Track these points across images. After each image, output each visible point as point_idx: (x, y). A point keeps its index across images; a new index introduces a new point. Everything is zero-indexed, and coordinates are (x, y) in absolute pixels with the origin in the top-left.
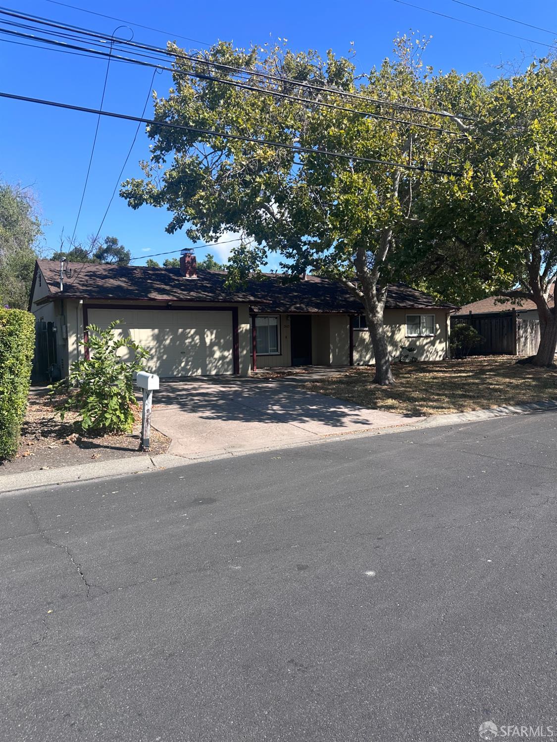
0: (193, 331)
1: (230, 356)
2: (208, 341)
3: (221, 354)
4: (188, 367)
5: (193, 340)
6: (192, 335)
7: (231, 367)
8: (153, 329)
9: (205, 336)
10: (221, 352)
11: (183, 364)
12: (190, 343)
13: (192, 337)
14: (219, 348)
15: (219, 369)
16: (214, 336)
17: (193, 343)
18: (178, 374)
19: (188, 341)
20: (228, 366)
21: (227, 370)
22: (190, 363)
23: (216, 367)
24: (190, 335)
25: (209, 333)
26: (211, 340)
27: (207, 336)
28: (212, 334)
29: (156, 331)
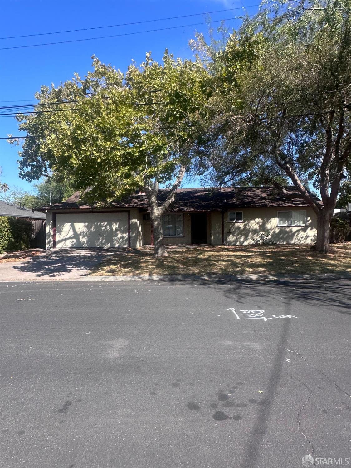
0: (106, 223)
1: (127, 237)
2: (114, 228)
3: (121, 236)
4: (103, 242)
5: (106, 228)
6: (105, 225)
7: (127, 242)
8: (85, 222)
9: (113, 226)
10: (122, 234)
11: (100, 241)
12: (104, 229)
13: (106, 226)
14: (121, 232)
15: (120, 243)
16: (117, 226)
17: (106, 230)
18: (97, 246)
19: (103, 228)
20: (126, 242)
21: (125, 244)
22: (104, 240)
23: (119, 242)
24: (104, 225)
25: (115, 224)
26: (116, 228)
27: (114, 226)
28: (116, 224)
29: (87, 224)
